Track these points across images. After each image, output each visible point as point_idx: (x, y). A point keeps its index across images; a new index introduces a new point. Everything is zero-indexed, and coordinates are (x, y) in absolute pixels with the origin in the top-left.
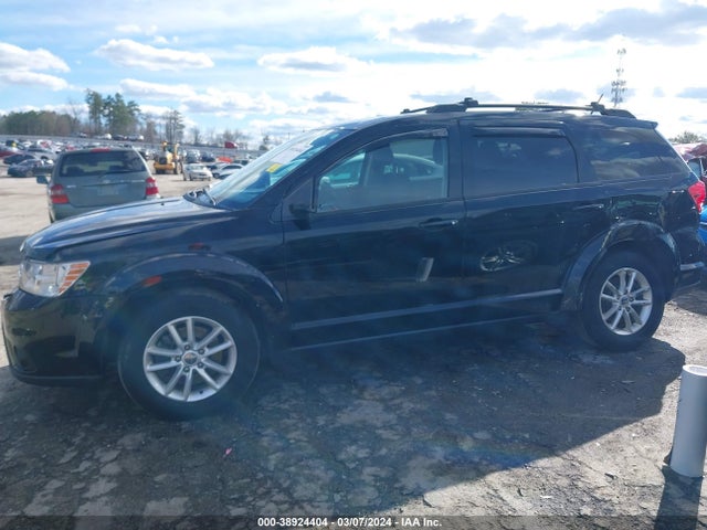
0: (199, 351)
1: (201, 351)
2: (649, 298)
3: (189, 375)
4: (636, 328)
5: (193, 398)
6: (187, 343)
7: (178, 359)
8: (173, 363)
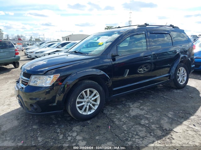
0: (90, 99)
1: (91, 99)
2: (186, 74)
3: (88, 107)
4: (184, 82)
5: (89, 113)
6: (87, 97)
7: (85, 102)
8: (83, 103)
